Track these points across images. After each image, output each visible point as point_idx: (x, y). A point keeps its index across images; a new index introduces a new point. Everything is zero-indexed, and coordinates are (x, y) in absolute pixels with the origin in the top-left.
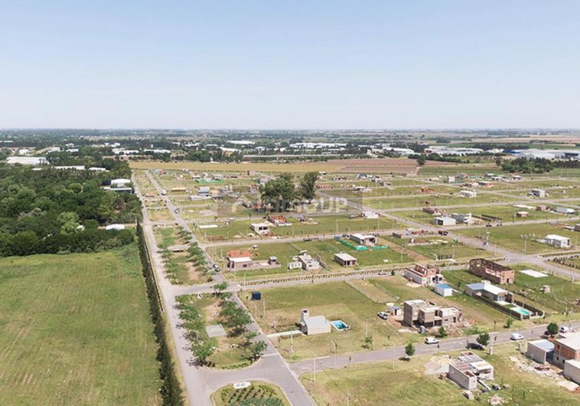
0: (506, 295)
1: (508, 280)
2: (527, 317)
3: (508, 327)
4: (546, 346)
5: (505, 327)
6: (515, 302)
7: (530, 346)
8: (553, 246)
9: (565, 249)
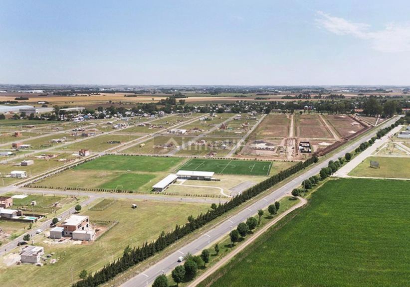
0: (17, 213)
1: (10, 204)
2: (36, 220)
3: (30, 228)
4: (59, 229)
6: (24, 215)
7: (51, 233)
8: (17, 177)
9: (25, 178)
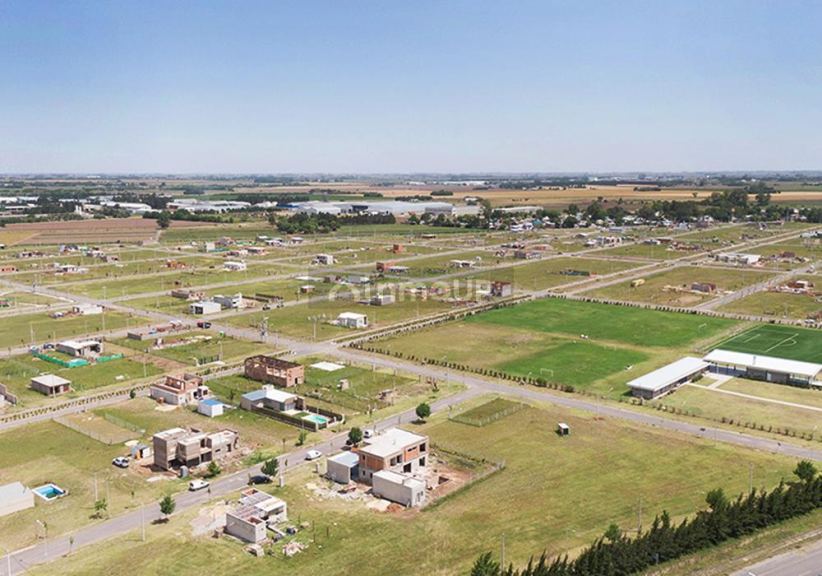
0: (295, 401)
1: (296, 380)
2: (323, 426)
3: (301, 444)
4: (350, 459)
5: (297, 445)
6: (308, 408)
7: (330, 463)
8: (346, 327)
9: (362, 329)
